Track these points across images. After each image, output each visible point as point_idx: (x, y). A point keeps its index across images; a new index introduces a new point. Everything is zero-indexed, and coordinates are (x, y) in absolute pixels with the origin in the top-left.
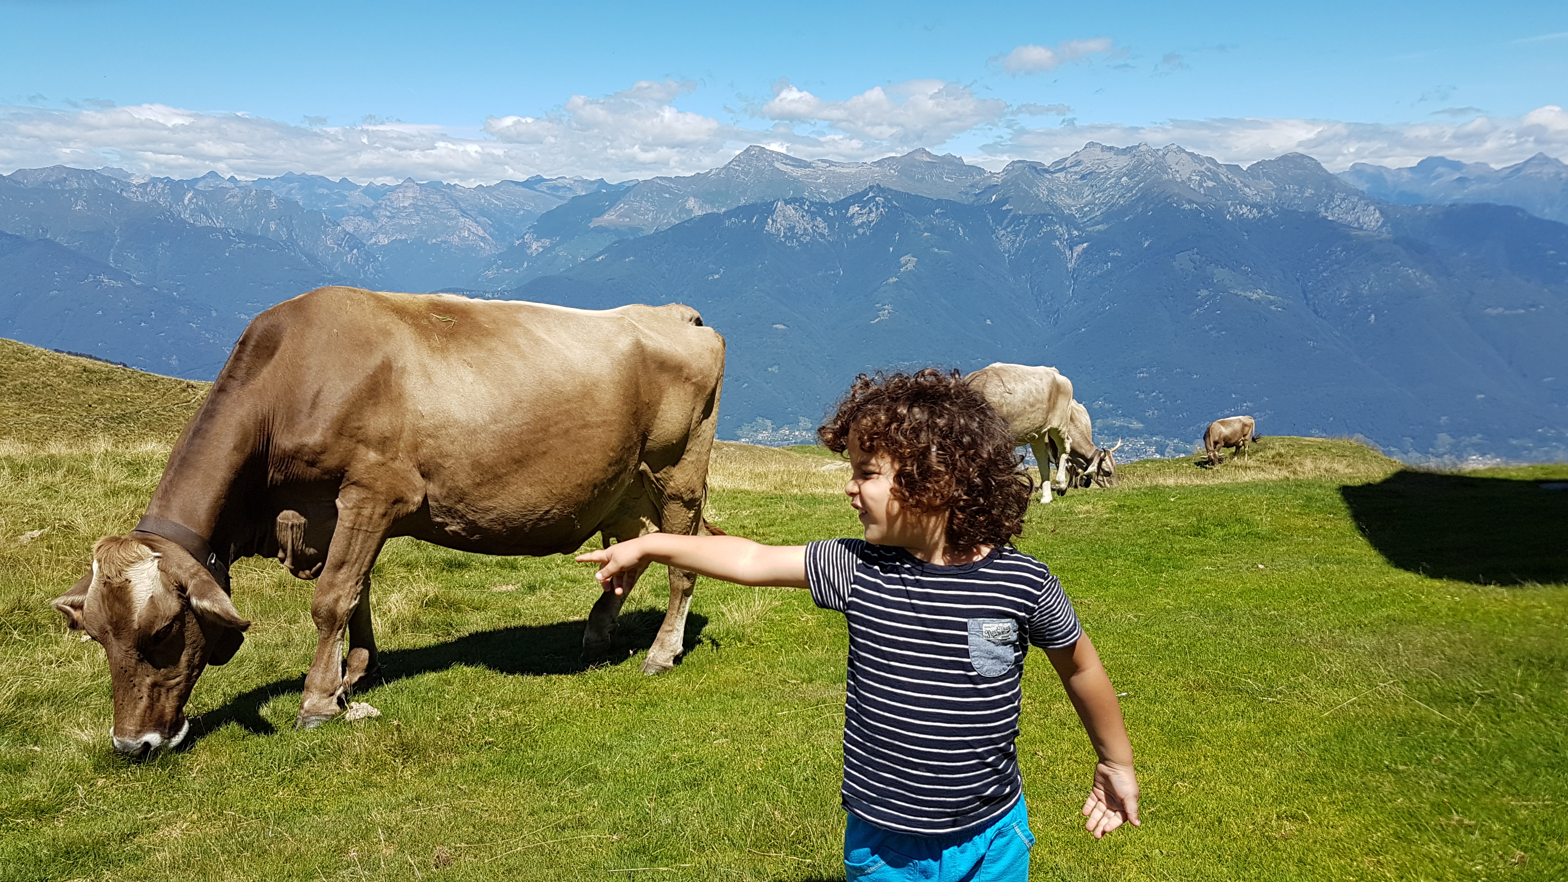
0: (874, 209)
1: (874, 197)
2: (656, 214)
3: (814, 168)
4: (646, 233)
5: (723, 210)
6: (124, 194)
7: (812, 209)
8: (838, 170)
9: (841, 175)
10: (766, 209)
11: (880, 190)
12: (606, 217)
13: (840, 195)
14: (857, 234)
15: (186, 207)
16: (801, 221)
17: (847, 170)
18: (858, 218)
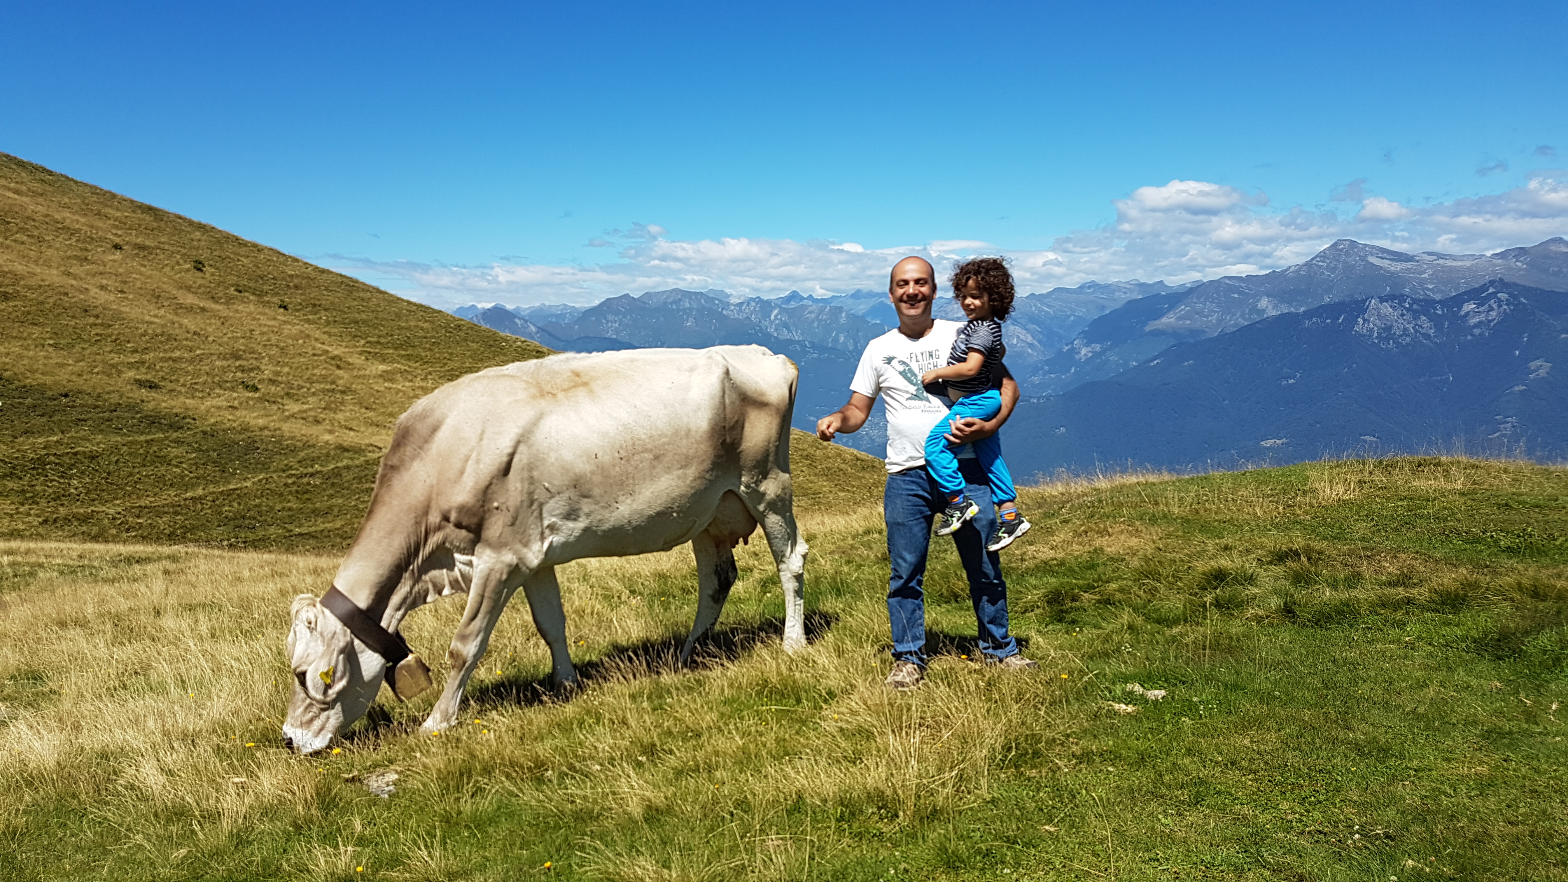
0: (1495, 306)
1: (1495, 293)
2: (1222, 315)
3: (1418, 261)
4: (1208, 336)
5: (1302, 309)
6: (724, 312)
7: (1415, 306)
8: (1449, 263)
9: (1452, 269)
10: (1358, 308)
11: (1502, 284)
12: (1164, 320)
13: (1450, 291)
14: (1472, 335)
15: (772, 322)
16: (1401, 321)
17: (1460, 264)
18: (1474, 317)
